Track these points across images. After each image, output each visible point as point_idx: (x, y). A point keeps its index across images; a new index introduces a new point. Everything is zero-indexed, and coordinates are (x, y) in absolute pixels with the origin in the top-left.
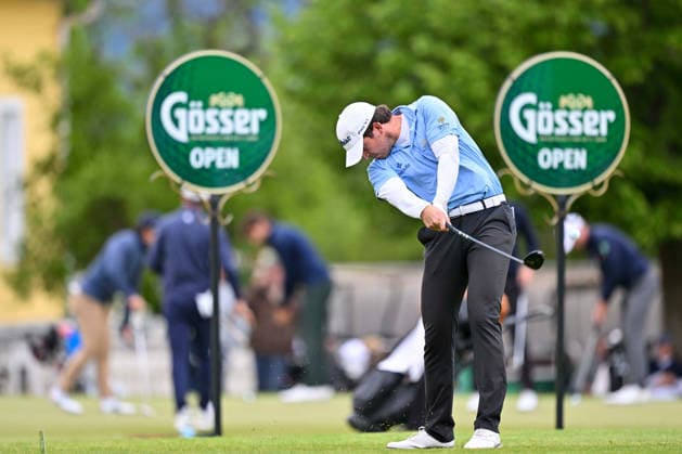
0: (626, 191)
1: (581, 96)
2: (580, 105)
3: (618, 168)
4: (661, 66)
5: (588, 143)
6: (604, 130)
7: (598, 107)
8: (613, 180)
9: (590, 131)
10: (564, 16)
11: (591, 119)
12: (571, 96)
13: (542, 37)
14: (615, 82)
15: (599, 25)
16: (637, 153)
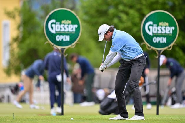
0: (177, 49)
1: (165, 23)
2: (165, 25)
3: (175, 43)
5: (167, 36)
6: (171, 32)
7: (170, 26)
8: (173, 46)
9: (168, 32)
11: (168, 29)
12: (162, 23)
13: (155, 6)
14: (174, 19)
16: (181, 39)
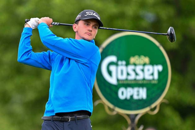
4: (186, 39)
10: (130, 10)
15: (149, 16)
